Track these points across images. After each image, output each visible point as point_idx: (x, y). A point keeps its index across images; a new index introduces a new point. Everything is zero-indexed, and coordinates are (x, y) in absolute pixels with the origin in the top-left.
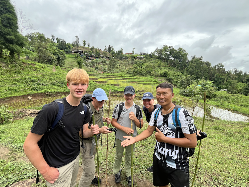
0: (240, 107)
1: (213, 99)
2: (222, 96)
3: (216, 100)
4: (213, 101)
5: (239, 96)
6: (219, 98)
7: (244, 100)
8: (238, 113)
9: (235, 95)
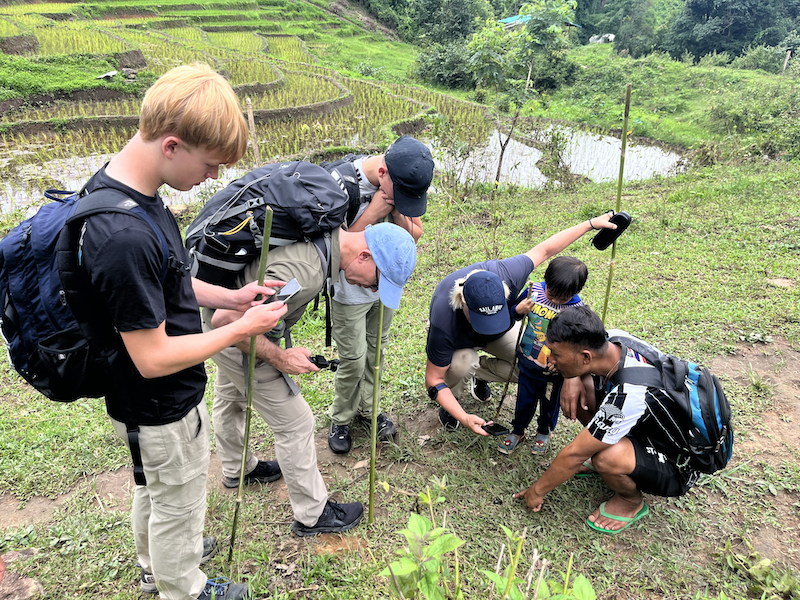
0: (655, 118)
1: (565, 90)
2: (596, 70)
3: (577, 96)
4: (563, 103)
5: (655, 67)
6: (587, 80)
7: (672, 80)
8: (649, 144)
9: (642, 59)
